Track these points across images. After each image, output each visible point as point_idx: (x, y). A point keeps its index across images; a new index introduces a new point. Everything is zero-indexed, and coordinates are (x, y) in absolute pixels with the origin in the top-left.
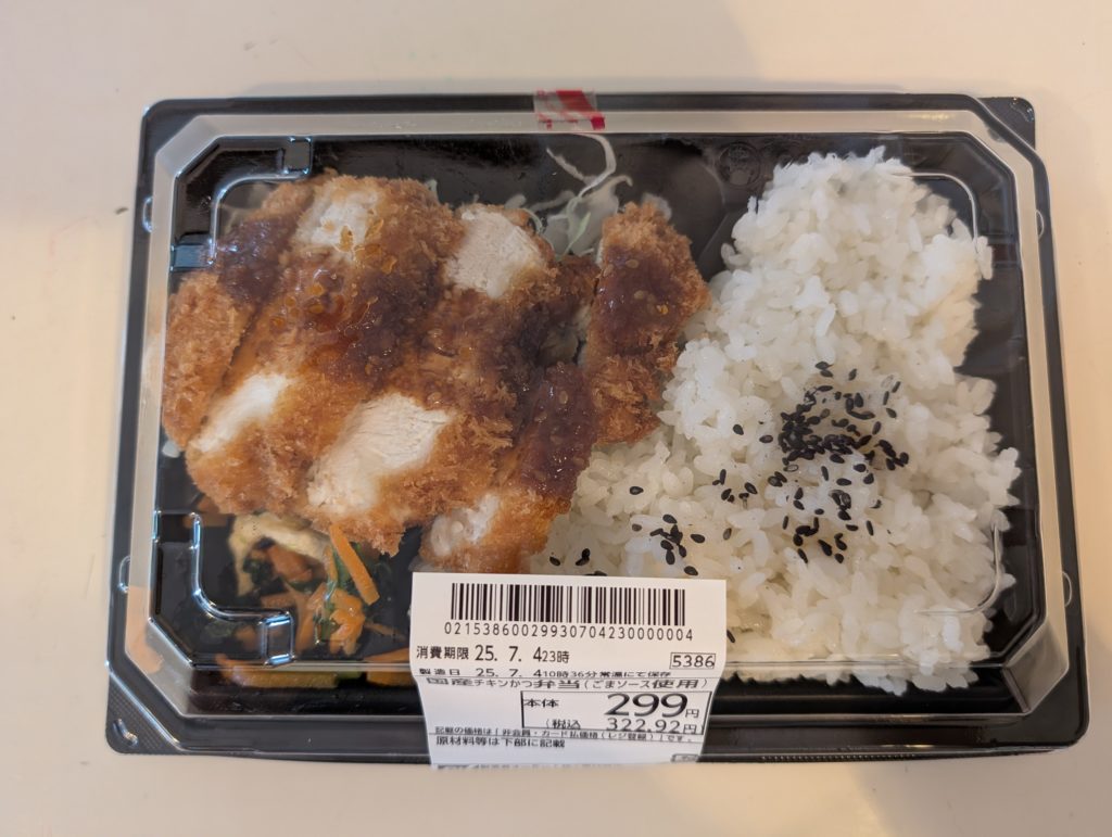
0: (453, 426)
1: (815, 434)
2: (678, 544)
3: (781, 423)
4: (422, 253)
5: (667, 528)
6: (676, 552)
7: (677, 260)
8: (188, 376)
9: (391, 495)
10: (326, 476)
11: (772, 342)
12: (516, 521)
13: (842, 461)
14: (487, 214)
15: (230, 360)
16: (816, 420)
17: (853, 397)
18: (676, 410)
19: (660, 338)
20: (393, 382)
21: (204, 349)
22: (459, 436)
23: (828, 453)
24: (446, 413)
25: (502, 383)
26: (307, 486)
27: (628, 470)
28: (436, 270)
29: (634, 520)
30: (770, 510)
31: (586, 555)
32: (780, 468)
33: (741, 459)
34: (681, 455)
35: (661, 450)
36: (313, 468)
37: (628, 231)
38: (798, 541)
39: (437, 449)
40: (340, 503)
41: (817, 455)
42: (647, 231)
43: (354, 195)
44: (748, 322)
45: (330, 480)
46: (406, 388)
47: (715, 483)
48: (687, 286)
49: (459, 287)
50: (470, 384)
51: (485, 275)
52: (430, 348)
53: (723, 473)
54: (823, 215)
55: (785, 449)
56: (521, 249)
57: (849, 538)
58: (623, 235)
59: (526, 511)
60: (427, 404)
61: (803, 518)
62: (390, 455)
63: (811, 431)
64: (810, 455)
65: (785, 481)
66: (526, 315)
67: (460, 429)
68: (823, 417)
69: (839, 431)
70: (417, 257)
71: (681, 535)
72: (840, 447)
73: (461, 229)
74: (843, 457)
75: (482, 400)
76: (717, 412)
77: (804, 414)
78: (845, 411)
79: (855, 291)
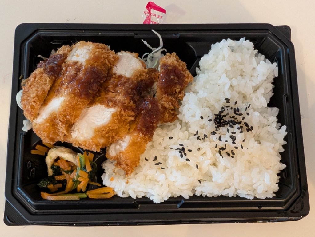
0: (117, 112)
1: (224, 120)
2: (184, 152)
3: (215, 117)
4: (106, 63)
5: (181, 147)
6: (183, 154)
7: (183, 68)
8: (33, 98)
9: (97, 133)
10: (77, 129)
11: (212, 93)
12: (136, 142)
13: (233, 127)
14: (126, 54)
15: (47, 93)
16: (225, 116)
17: (236, 109)
18: (183, 114)
19: (179, 89)
20: (98, 101)
21: (39, 90)
22: (118, 115)
23: (229, 125)
24: (114, 108)
25: (131, 100)
26: (71, 132)
27: (168, 133)
28: (110, 69)
29: (170, 147)
30: (211, 143)
31: (156, 158)
32: (214, 129)
33: (202, 127)
34: (184, 128)
35: (179, 126)
36: (73, 127)
37: (168, 60)
38: (220, 152)
39: (112, 119)
40: (82, 136)
41: (225, 126)
42: (173, 60)
43: (85, 47)
44: (204, 87)
45: (79, 130)
46: (102, 102)
47: (195, 135)
48: (186, 75)
49: (117, 74)
50: (122, 100)
51: (125, 71)
52: (109, 91)
53: (197, 132)
54: (227, 56)
55: (216, 124)
56: (136, 64)
57: (235, 151)
58: (166, 61)
59: (139, 140)
60: (108, 106)
61: (221, 144)
62: (97, 122)
63: (223, 119)
64: (224, 126)
65: (216, 133)
66: (138, 82)
67: (118, 113)
68: (227, 115)
69: (232, 119)
70: (105, 64)
71: (185, 149)
72: (233, 123)
73: (118, 57)
74: (233, 126)
75: (125, 104)
76: (195, 113)
77: (221, 114)
78: (234, 113)
79: (236, 78)
